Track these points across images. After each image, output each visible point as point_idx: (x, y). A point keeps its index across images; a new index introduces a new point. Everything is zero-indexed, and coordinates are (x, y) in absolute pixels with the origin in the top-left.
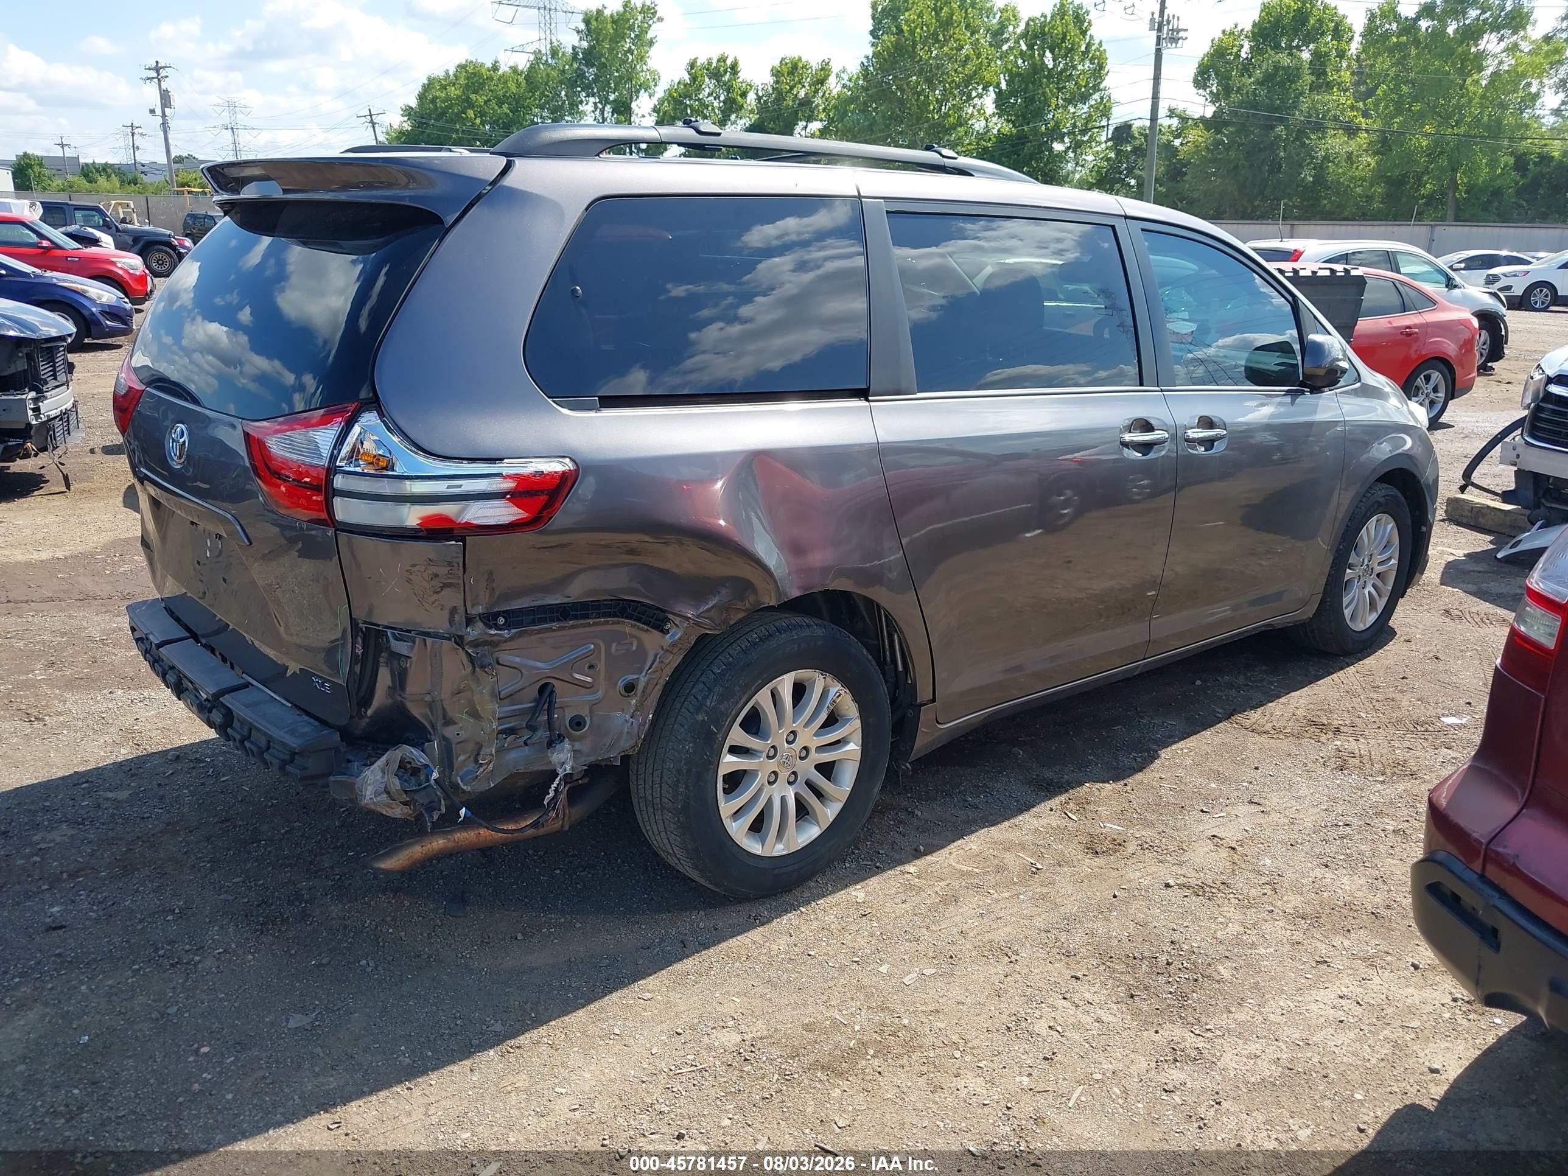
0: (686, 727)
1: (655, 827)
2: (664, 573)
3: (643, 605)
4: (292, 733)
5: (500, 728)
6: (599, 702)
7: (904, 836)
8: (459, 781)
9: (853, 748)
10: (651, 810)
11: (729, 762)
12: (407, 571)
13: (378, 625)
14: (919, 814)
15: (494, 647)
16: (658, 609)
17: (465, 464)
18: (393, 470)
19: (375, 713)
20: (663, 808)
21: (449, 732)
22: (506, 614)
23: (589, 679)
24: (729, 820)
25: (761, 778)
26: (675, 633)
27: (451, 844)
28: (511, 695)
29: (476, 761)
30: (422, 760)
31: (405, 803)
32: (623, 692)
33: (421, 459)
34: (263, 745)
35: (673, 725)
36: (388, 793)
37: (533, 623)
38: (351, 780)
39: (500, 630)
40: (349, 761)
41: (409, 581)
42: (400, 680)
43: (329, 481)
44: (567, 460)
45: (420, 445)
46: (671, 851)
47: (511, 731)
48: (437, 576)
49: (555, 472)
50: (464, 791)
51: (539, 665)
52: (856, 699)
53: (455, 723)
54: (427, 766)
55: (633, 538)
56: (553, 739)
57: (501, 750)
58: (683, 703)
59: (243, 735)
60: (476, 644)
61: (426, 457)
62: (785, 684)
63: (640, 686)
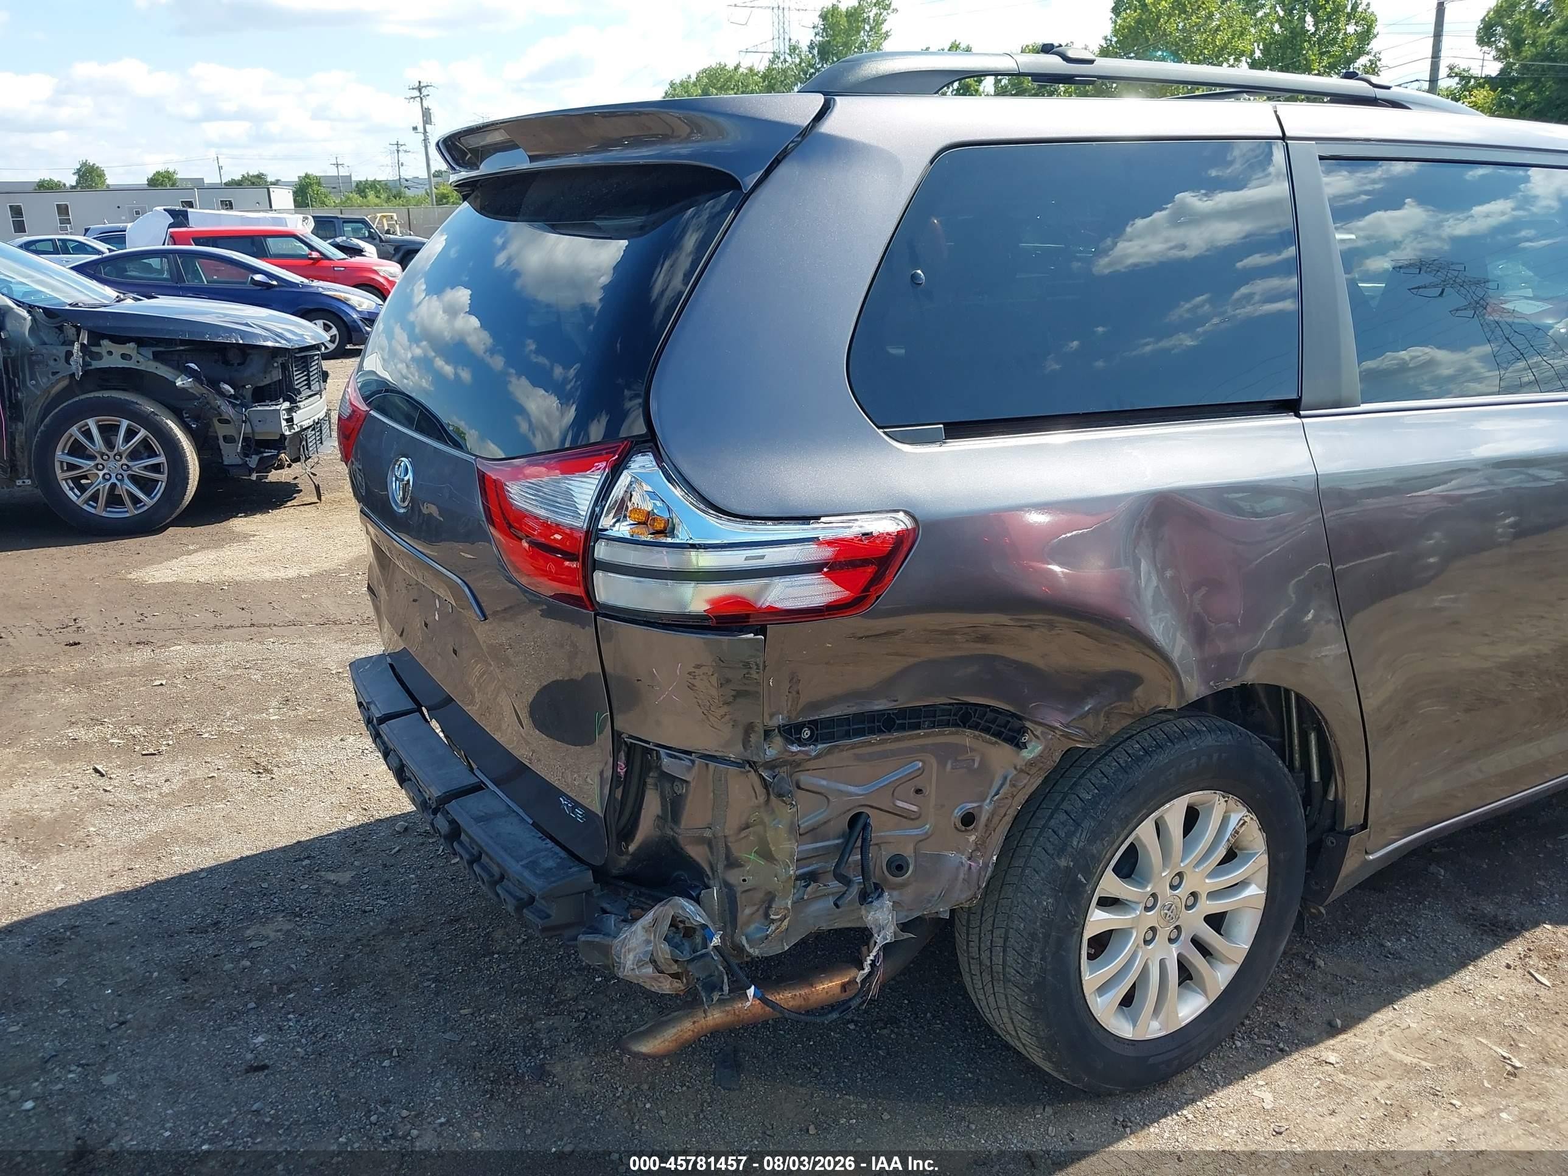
0: (1043, 874)
1: (991, 999)
2: (1026, 669)
3: (994, 710)
4: (532, 866)
5: (799, 872)
6: (927, 837)
7: (1308, 999)
8: (744, 942)
9: (1256, 891)
10: (987, 978)
11: (1098, 920)
12: (689, 673)
13: (648, 743)
14: (1322, 964)
15: (795, 767)
16: (1013, 715)
17: (770, 526)
18: (673, 536)
19: (639, 848)
20: (1006, 980)
21: (734, 877)
22: (813, 724)
23: (914, 808)
24: (1093, 995)
25: (1136, 937)
26: (1033, 750)
27: (730, 1018)
28: (813, 829)
29: (767, 915)
30: (698, 919)
31: (676, 976)
32: (959, 825)
33: (711, 520)
34: (497, 876)
35: (1023, 870)
36: (653, 961)
37: (847, 735)
38: (607, 941)
39: (805, 745)
40: (605, 912)
41: (691, 687)
42: (673, 808)
43: (588, 550)
44: (901, 515)
45: (710, 499)
46: (1013, 1033)
47: (811, 877)
48: (728, 681)
49: (888, 534)
50: (749, 955)
51: (852, 789)
52: (1264, 827)
53: (741, 866)
54: (704, 927)
55: (987, 619)
56: (869, 891)
57: (799, 902)
58: (1037, 839)
59: (472, 855)
60: (771, 765)
61: (718, 517)
62: (1174, 812)
63: (983, 818)
